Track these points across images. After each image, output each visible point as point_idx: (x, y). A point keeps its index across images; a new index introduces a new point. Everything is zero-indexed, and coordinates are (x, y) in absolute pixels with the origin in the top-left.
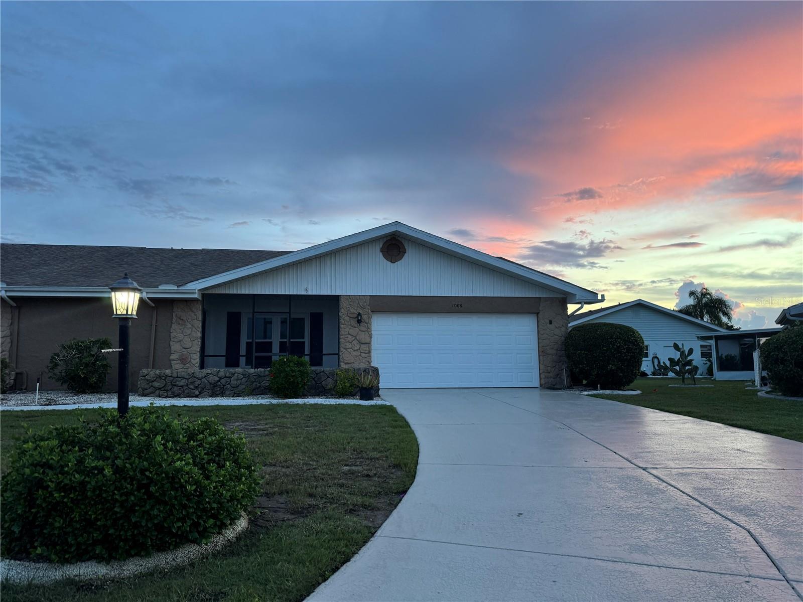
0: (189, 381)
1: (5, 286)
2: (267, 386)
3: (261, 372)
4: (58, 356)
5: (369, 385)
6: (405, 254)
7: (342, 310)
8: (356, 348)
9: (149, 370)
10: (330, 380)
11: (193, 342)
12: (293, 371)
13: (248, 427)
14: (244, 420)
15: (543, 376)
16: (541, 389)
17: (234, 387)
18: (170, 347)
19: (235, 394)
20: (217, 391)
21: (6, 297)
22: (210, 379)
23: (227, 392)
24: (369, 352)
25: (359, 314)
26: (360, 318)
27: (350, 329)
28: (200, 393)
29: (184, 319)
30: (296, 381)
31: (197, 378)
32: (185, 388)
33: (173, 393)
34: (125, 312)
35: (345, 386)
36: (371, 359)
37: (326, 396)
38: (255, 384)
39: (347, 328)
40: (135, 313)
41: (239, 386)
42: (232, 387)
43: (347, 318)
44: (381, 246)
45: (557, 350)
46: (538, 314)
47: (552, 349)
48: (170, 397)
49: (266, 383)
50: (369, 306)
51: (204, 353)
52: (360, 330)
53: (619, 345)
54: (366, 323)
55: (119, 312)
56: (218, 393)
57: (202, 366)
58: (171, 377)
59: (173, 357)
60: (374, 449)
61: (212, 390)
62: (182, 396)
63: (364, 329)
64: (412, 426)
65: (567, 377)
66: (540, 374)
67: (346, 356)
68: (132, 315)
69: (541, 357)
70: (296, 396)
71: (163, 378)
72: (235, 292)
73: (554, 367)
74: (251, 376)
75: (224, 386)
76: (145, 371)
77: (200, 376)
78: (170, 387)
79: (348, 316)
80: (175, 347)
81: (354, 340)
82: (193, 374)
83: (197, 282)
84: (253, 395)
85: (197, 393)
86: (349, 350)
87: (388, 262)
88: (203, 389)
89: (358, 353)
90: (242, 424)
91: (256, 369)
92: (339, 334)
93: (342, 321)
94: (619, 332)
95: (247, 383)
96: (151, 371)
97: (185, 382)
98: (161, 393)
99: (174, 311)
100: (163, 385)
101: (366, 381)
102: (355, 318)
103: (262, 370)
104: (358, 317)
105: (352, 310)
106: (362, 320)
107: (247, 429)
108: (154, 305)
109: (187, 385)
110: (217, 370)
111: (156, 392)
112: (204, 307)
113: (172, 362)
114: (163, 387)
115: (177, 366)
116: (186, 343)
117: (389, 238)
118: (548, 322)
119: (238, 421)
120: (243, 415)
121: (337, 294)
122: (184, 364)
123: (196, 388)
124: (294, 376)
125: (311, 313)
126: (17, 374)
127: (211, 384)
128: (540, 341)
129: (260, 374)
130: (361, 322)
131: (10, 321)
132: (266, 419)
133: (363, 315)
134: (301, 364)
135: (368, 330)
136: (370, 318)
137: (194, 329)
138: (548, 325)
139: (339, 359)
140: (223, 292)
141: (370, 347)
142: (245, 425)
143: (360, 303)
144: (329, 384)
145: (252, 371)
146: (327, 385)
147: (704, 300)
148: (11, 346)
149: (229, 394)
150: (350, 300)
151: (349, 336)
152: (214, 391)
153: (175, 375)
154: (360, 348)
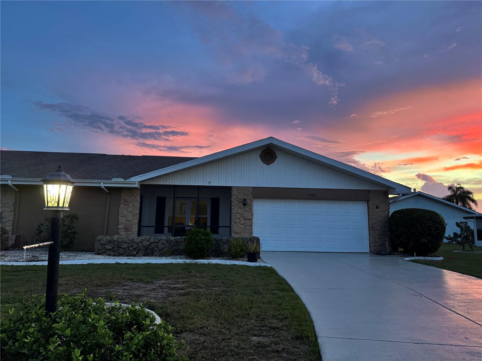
0: (130, 245)
1: (11, 178)
2: (183, 249)
3: (179, 239)
4: (43, 225)
5: (254, 251)
6: (276, 159)
7: (233, 197)
8: (242, 223)
9: (103, 236)
10: (226, 246)
11: (134, 217)
12: (201, 239)
13: (169, 285)
14: (167, 278)
15: (372, 245)
16: (370, 254)
17: (160, 250)
18: (118, 220)
19: (160, 254)
20: (149, 252)
21: (11, 185)
22: (144, 244)
23: (155, 253)
24: (251, 225)
25: (245, 199)
26: (245, 202)
27: (238, 209)
28: (137, 253)
29: (128, 201)
30: (203, 247)
31: (135, 243)
32: (127, 249)
33: (118, 253)
34: (56, 205)
35: (237, 250)
36: (252, 230)
37: (223, 257)
38: (174, 247)
39: (236, 209)
40: (67, 206)
41: (163, 249)
42: (159, 250)
43: (236, 202)
44: (260, 154)
45: (382, 227)
46: (368, 201)
47: (379, 226)
48: (116, 256)
49: (182, 247)
50: (251, 194)
51: (141, 225)
52: (245, 210)
53: (429, 224)
54: (249, 206)
55: (50, 205)
56: (149, 253)
57: (139, 234)
58: (117, 241)
59: (120, 226)
60: (274, 317)
61: (145, 251)
62: (124, 255)
63: (248, 210)
64: (295, 290)
65: (389, 246)
66: (370, 244)
67: (235, 228)
68: (63, 207)
69: (371, 232)
70: (203, 258)
71: (112, 242)
72: (162, 184)
73: (380, 239)
74: (172, 241)
75: (153, 248)
76: (100, 237)
77: (137, 242)
78: (117, 249)
79: (237, 200)
80: (122, 220)
81: (241, 217)
82: (132, 239)
83: (137, 176)
84: (173, 255)
85: (135, 253)
86: (237, 224)
87: (264, 164)
88: (139, 250)
89: (244, 226)
90: (165, 282)
91: (175, 237)
92: (231, 212)
93: (233, 204)
94: (429, 216)
95: (169, 247)
96: (104, 237)
97: (127, 245)
98: (110, 253)
99: (121, 195)
100: (112, 247)
101: (252, 247)
102: (242, 202)
103: (179, 237)
104: (244, 201)
105: (240, 197)
106: (247, 204)
107: (169, 288)
108: (108, 192)
109: (128, 248)
110: (149, 237)
111: (107, 252)
112: (142, 193)
113: (119, 230)
114: (111, 249)
115: (123, 233)
116: (129, 217)
117: (265, 148)
118: (376, 207)
119: (162, 279)
120: (166, 273)
121: (230, 185)
122: (127, 232)
123: (135, 249)
124: (202, 243)
125: (211, 198)
126: (17, 236)
127: (144, 247)
128: (369, 220)
129: (177, 240)
130: (246, 205)
131: (14, 201)
132: (183, 278)
133: (247, 200)
134: (207, 234)
135: (251, 210)
136: (252, 202)
137: (134, 208)
138: (376, 209)
139: (230, 230)
140: (154, 183)
141: (252, 222)
142: (168, 283)
143: (246, 193)
144: (226, 248)
145: (173, 238)
146: (224, 249)
147: (458, 192)
148: (14, 217)
149: (157, 255)
150: (239, 190)
151: (238, 215)
152: (146, 252)
153: (120, 240)
154: (245, 223)
